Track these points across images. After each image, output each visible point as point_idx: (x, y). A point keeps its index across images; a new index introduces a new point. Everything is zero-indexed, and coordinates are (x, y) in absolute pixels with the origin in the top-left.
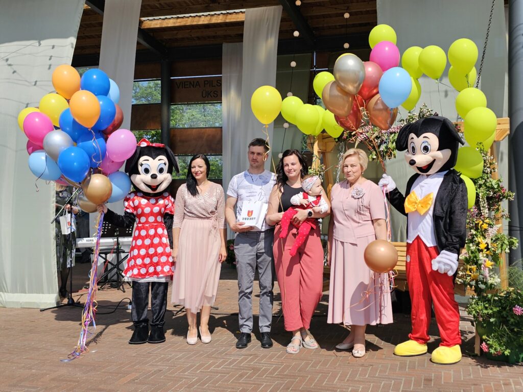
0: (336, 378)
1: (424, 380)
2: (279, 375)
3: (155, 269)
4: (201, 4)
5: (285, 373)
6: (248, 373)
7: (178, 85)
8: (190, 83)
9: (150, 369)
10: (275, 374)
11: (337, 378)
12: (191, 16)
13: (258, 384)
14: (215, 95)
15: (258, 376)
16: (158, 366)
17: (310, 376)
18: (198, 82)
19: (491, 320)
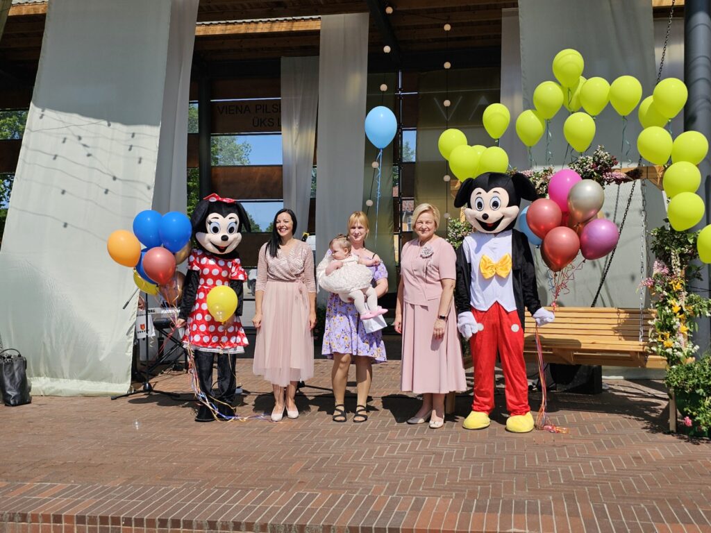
0: (535, 459)
1: (633, 458)
2: (469, 458)
4: (262, 7)
5: (474, 456)
6: (431, 458)
7: (221, 110)
8: (237, 107)
9: (315, 457)
10: (464, 457)
11: (537, 460)
12: (244, 22)
13: (454, 468)
14: (271, 124)
15: (445, 459)
16: (319, 453)
17: (504, 459)
18: (247, 106)
19: (697, 391)
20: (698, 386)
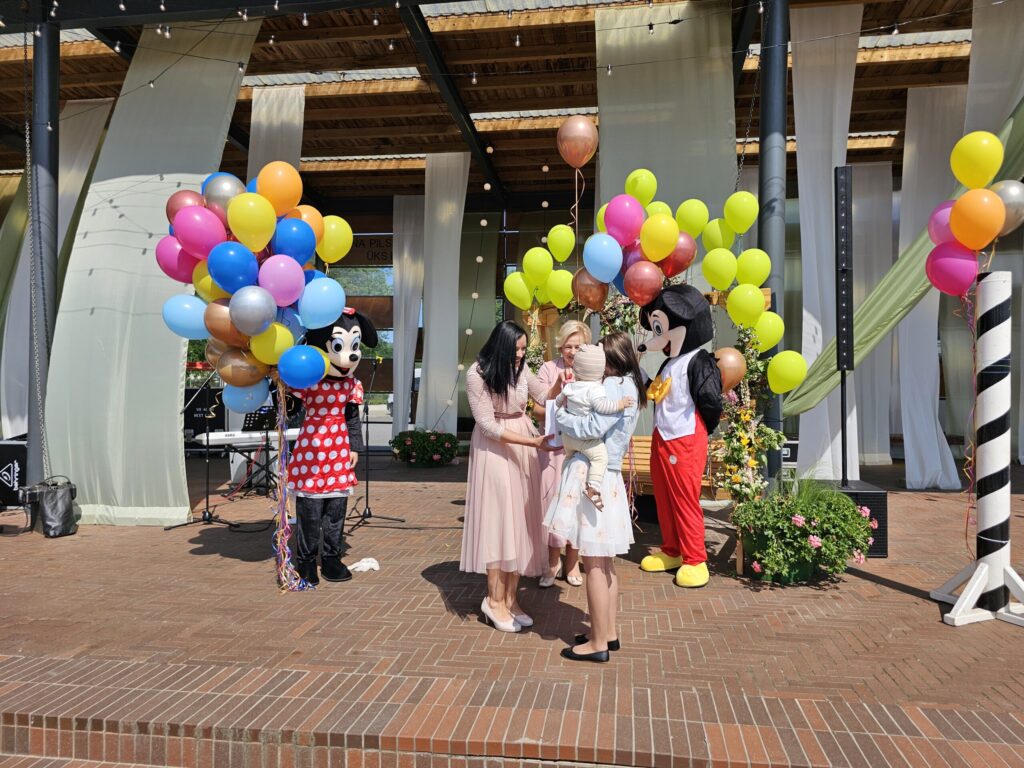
3: (337, 480)
19: (766, 533)
20: (764, 528)
